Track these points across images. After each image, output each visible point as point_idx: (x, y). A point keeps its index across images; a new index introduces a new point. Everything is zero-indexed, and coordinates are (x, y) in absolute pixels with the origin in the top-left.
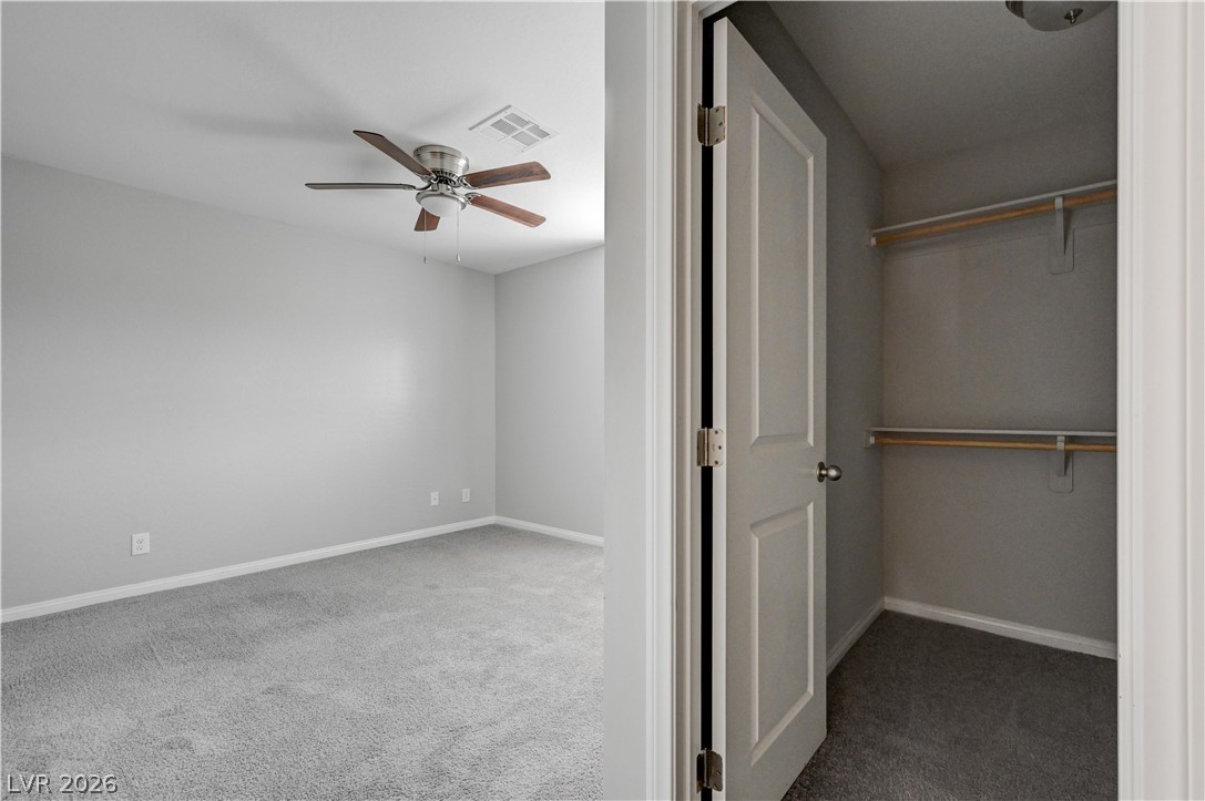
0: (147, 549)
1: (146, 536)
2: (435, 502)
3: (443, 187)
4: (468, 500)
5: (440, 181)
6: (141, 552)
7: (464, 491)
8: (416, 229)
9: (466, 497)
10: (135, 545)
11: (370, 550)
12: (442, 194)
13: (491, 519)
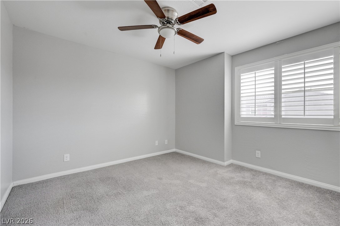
0: (68, 159)
1: (68, 155)
2: (157, 144)
3: (168, 25)
4: (167, 144)
5: (167, 23)
6: (66, 160)
7: (166, 140)
8: (155, 49)
9: (166, 143)
10: (65, 158)
11: (137, 160)
12: (168, 27)
13: (174, 150)
